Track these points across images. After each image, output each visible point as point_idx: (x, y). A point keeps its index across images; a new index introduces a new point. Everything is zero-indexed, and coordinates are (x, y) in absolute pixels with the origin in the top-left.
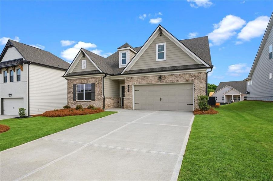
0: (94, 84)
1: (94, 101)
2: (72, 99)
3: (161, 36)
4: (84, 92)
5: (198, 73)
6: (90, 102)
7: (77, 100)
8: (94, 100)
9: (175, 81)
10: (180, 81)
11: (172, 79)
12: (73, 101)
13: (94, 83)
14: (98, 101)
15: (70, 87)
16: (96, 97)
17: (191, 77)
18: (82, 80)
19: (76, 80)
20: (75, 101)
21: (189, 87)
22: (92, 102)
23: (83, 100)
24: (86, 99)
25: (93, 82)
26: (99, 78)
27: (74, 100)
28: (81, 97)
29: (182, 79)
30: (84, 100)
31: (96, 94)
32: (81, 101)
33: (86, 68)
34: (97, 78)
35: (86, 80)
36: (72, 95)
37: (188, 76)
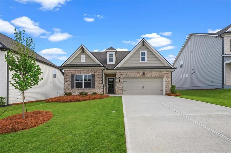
0: (94, 75)
1: (93, 89)
2: (70, 87)
3: (143, 46)
4: (83, 81)
5: (167, 72)
6: (90, 89)
7: (75, 88)
8: (94, 87)
9: (153, 76)
10: (156, 76)
11: (151, 75)
12: (70, 89)
13: (94, 74)
14: (98, 89)
15: (67, 76)
16: (96, 86)
17: (163, 74)
18: (81, 71)
19: (75, 71)
20: (73, 89)
21: (161, 80)
22: (92, 89)
23: (82, 87)
24: (84, 87)
25: (93, 73)
26: (100, 70)
27: (71, 88)
28: (79, 85)
29: (158, 75)
30: (83, 88)
31: (96, 83)
32: (81, 89)
33: (85, 61)
34: (97, 70)
35: (85, 72)
36: (69, 84)
37: (161, 73)
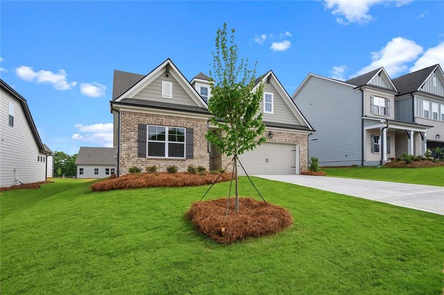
0: (193, 129)
1: (191, 160)
2: (136, 154)
3: (268, 83)
4: (167, 142)
6: (183, 160)
7: (147, 157)
8: (190, 156)
9: (283, 140)
10: (288, 141)
11: (280, 138)
12: (136, 158)
13: (192, 127)
14: (199, 160)
15: (129, 127)
16: (195, 154)
17: (297, 137)
18: (163, 118)
19: (147, 115)
20: (143, 159)
21: (292, 148)
22: (187, 161)
23: (164, 156)
24: (169, 156)
25: (189, 125)
26: (203, 121)
27: (138, 157)
28: (156, 150)
29: (290, 138)
30: (167, 156)
31: (195, 148)
32: (162, 159)
33: (171, 97)
34: (199, 120)
35: (173, 121)
36: (133, 145)
37: (294, 136)
